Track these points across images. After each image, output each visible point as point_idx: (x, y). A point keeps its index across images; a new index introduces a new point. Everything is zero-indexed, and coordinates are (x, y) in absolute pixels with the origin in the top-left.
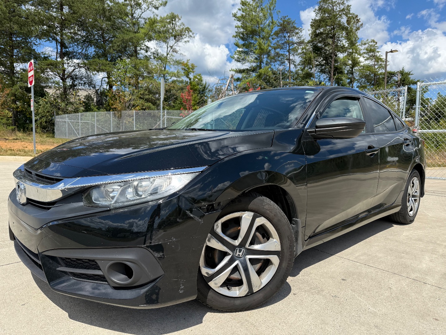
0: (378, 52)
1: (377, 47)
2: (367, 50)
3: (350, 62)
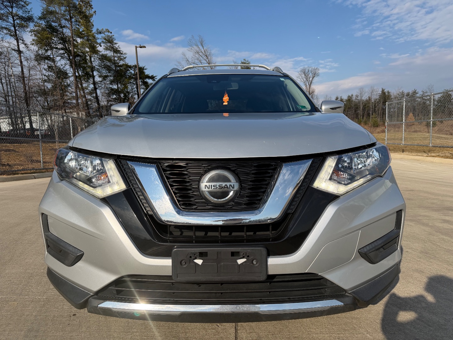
0: (116, 44)
1: (114, 39)
2: (105, 39)
3: (87, 50)
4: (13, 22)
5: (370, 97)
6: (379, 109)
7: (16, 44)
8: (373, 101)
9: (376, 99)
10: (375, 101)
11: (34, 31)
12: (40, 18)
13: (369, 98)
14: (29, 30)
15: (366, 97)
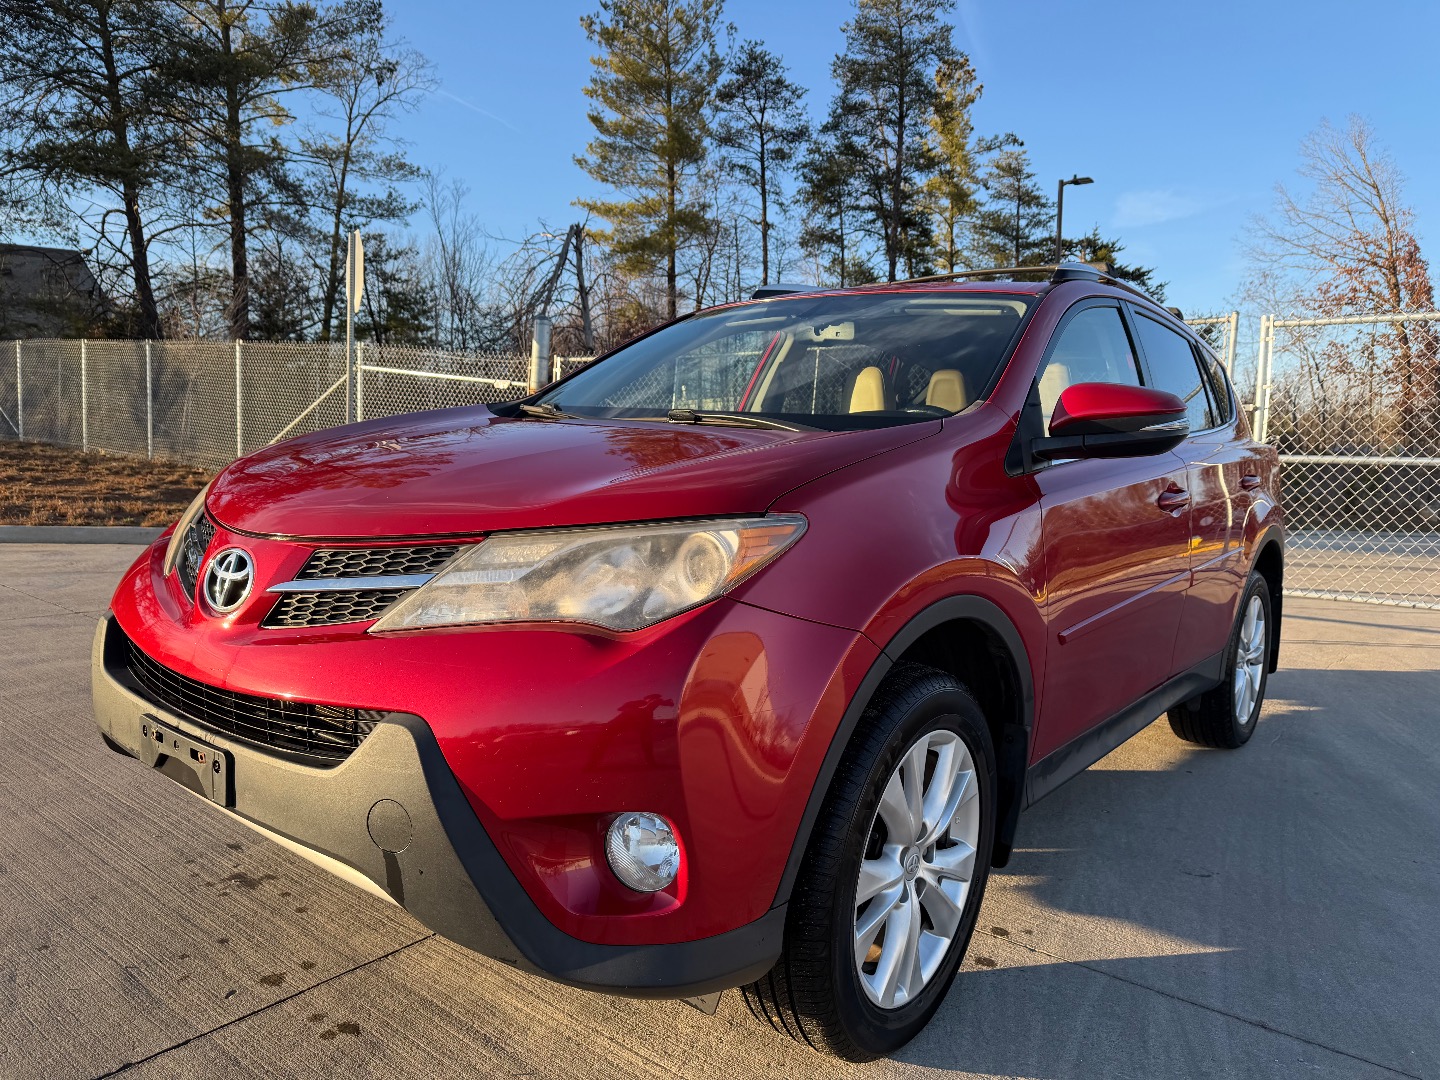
0: (1029, 176)
4: (759, 149)
7: (760, 205)
11: (805, 166)
12: (825, 129)
14: (793, 164)
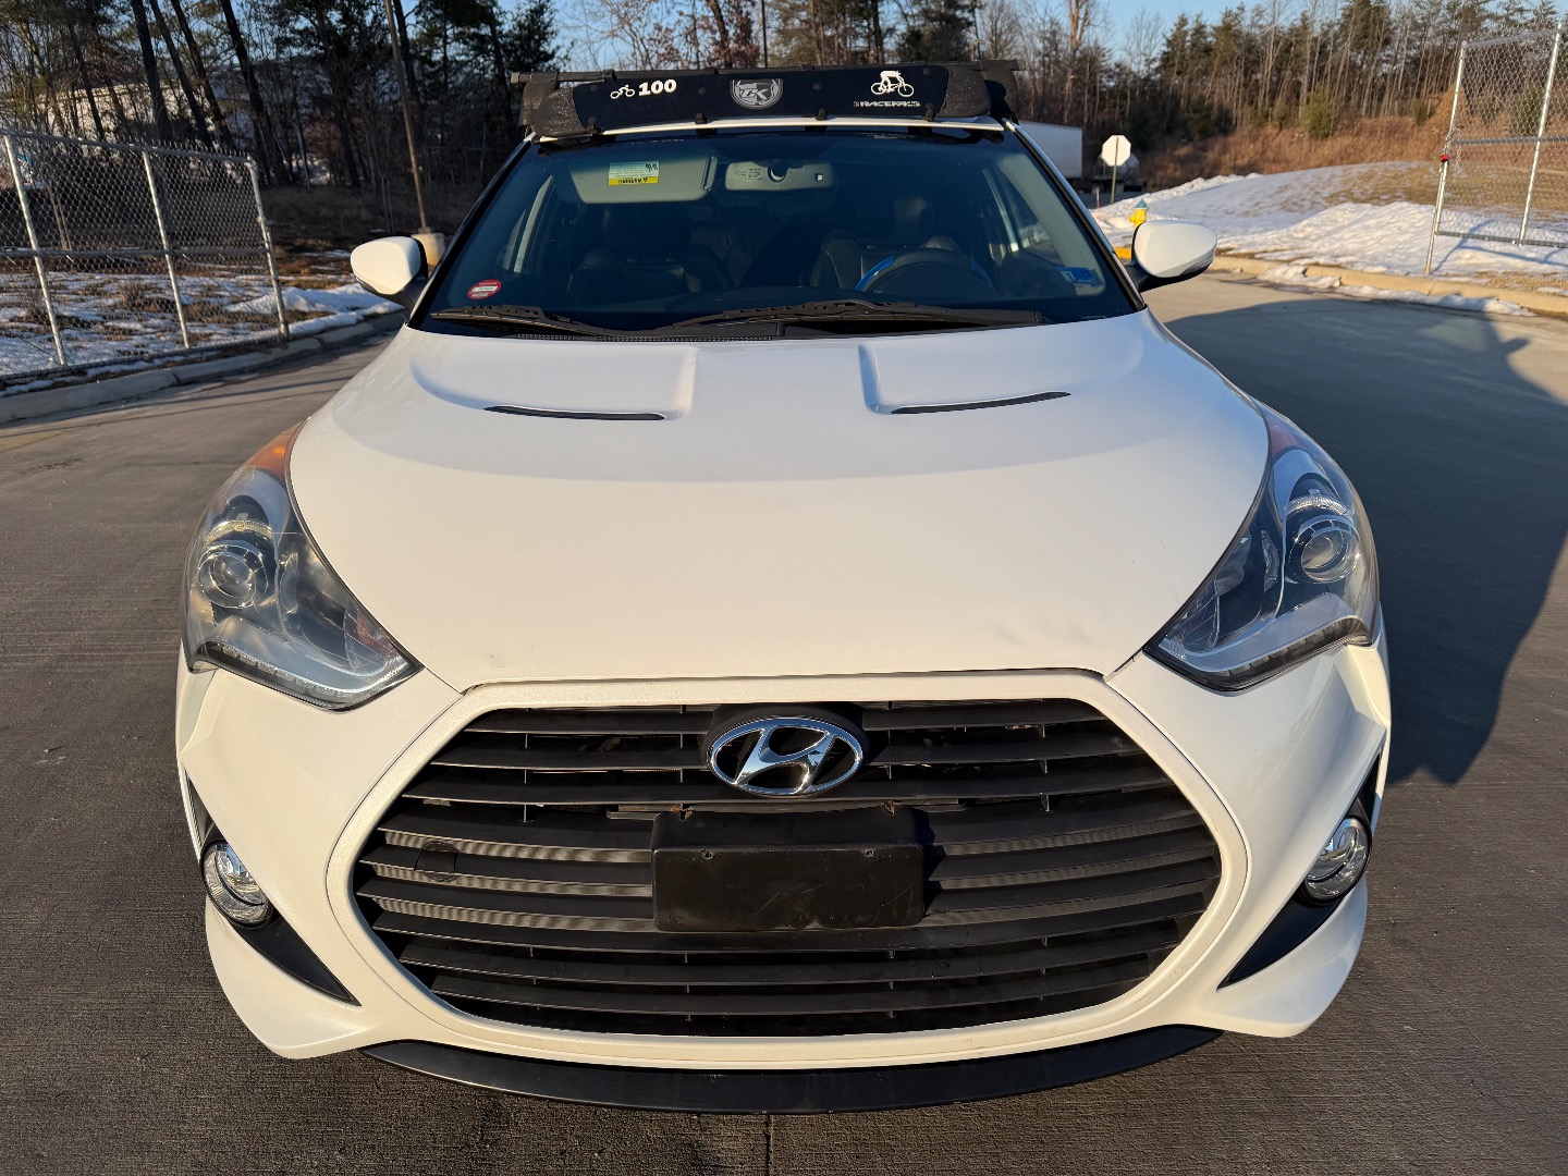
5: (1308, 14)
6: (1339, 64)
8: (1317, 30)
9: (1330, 26)
10: (1325, 34)
13: (1304, 18)
15: (1294, 17)
